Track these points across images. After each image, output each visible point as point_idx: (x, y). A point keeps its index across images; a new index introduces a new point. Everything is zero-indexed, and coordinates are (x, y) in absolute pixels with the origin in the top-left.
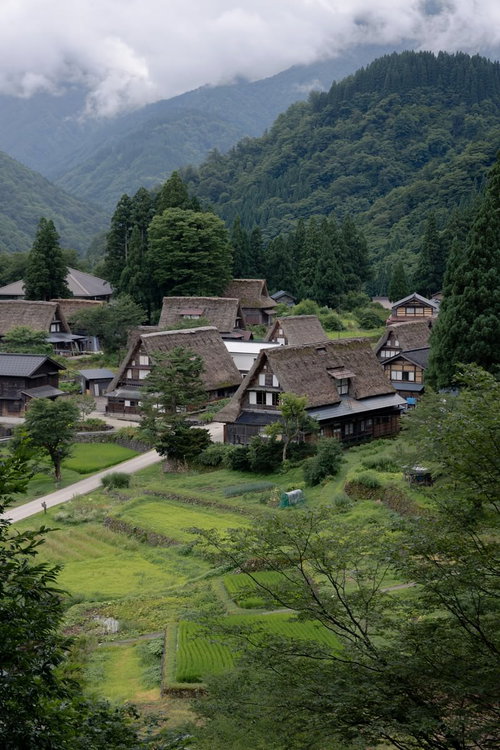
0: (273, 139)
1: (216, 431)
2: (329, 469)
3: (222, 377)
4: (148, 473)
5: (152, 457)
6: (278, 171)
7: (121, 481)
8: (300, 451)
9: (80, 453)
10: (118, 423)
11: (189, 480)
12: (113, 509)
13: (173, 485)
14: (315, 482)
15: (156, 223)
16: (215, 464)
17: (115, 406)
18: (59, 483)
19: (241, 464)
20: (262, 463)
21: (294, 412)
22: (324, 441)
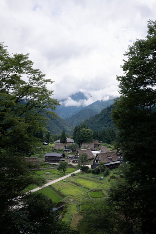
0: (101, 114)
1: (89, 166)
2: (107, 174)
3: (91, 157)
4: (78, 173)
5: (79, 171)
6: (102, 119)
7: (74, 175)
8: (103, 171)
9: (68, 170)
10: (74, 165)
11: (85, 175)
12: (73, 180)
13: (82, 176)
14: (105, 176)
15: (81, 131)
16: (89, 172)
17: (74, 162)
18: (64, 175)
19: (93, 172)
20: (97, 172)
21: (102, 164)
22: (107, 169)
